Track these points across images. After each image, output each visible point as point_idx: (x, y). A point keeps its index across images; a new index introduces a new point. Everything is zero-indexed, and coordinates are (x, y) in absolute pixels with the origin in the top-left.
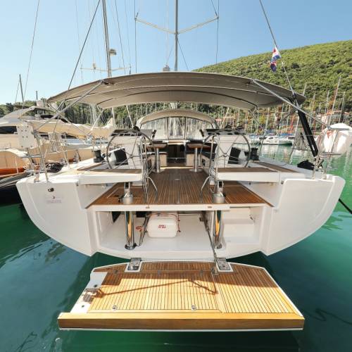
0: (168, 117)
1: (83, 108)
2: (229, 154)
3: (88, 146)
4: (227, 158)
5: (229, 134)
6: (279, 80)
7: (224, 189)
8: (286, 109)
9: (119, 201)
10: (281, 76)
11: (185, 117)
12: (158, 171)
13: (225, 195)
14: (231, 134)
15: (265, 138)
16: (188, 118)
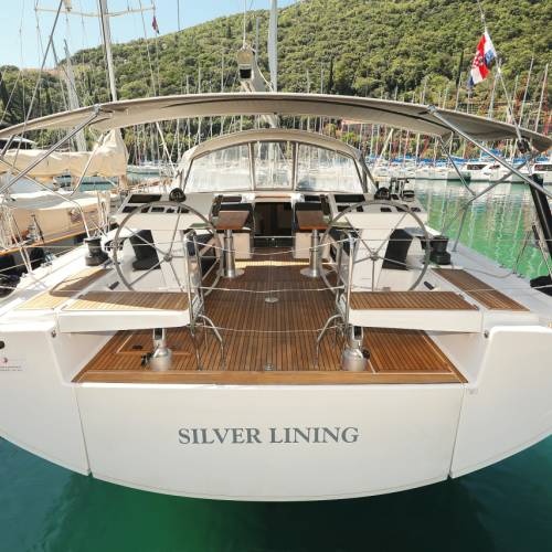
0: (253, 143)
1: (46, 86)
2: (382, 253)
3: (58, 200)
4: (380, 263)
5: (383, 210)
6: (522, 25)
7: (365, 343)
8: (535, 94)
9: (143, 363)
10: (527, 14)
11: (294, 143)
12: (230, 274)
13: (366, 354)
14: (388, 210)
15: (481, 167)
16: (300, 143)
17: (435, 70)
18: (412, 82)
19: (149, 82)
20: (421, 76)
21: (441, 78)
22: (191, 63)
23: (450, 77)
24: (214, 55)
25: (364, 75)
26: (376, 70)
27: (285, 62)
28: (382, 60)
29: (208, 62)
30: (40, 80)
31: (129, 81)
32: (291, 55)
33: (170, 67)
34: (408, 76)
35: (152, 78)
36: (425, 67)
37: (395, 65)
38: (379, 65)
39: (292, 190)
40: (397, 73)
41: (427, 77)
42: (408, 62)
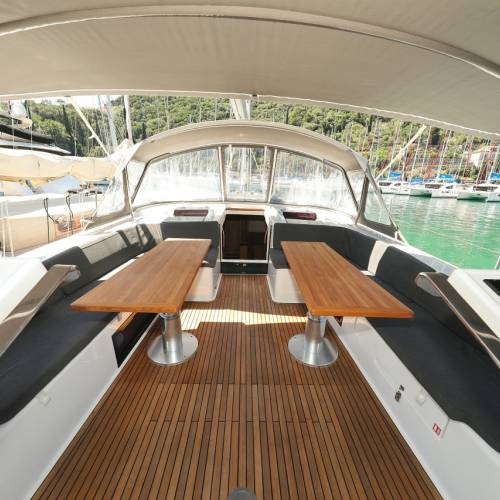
15: (388, 184)
16: (279, 150)
17: (355, 120)
18: (339, 127)
19: (165, 119)
20: (346, 123)
21: (358, 125)
22: (194, 107)
23: (364, 125)
24: (210, 104)
25: (309, 121)
26: (316, 118)
27: (257, 110)
28: (321, 112)
29: (206, 108)
30: (93, 114)
31: (153, 118)
32: (261, 106)
33: (181, 110)
34: (338, 123)
35: (168, 117)
36: (348, 118)
37: (329, 115)
38: (318, 115)
39: (266, 202)
40: (330, 120)
41: (349, 125)
42: (337, 114)
